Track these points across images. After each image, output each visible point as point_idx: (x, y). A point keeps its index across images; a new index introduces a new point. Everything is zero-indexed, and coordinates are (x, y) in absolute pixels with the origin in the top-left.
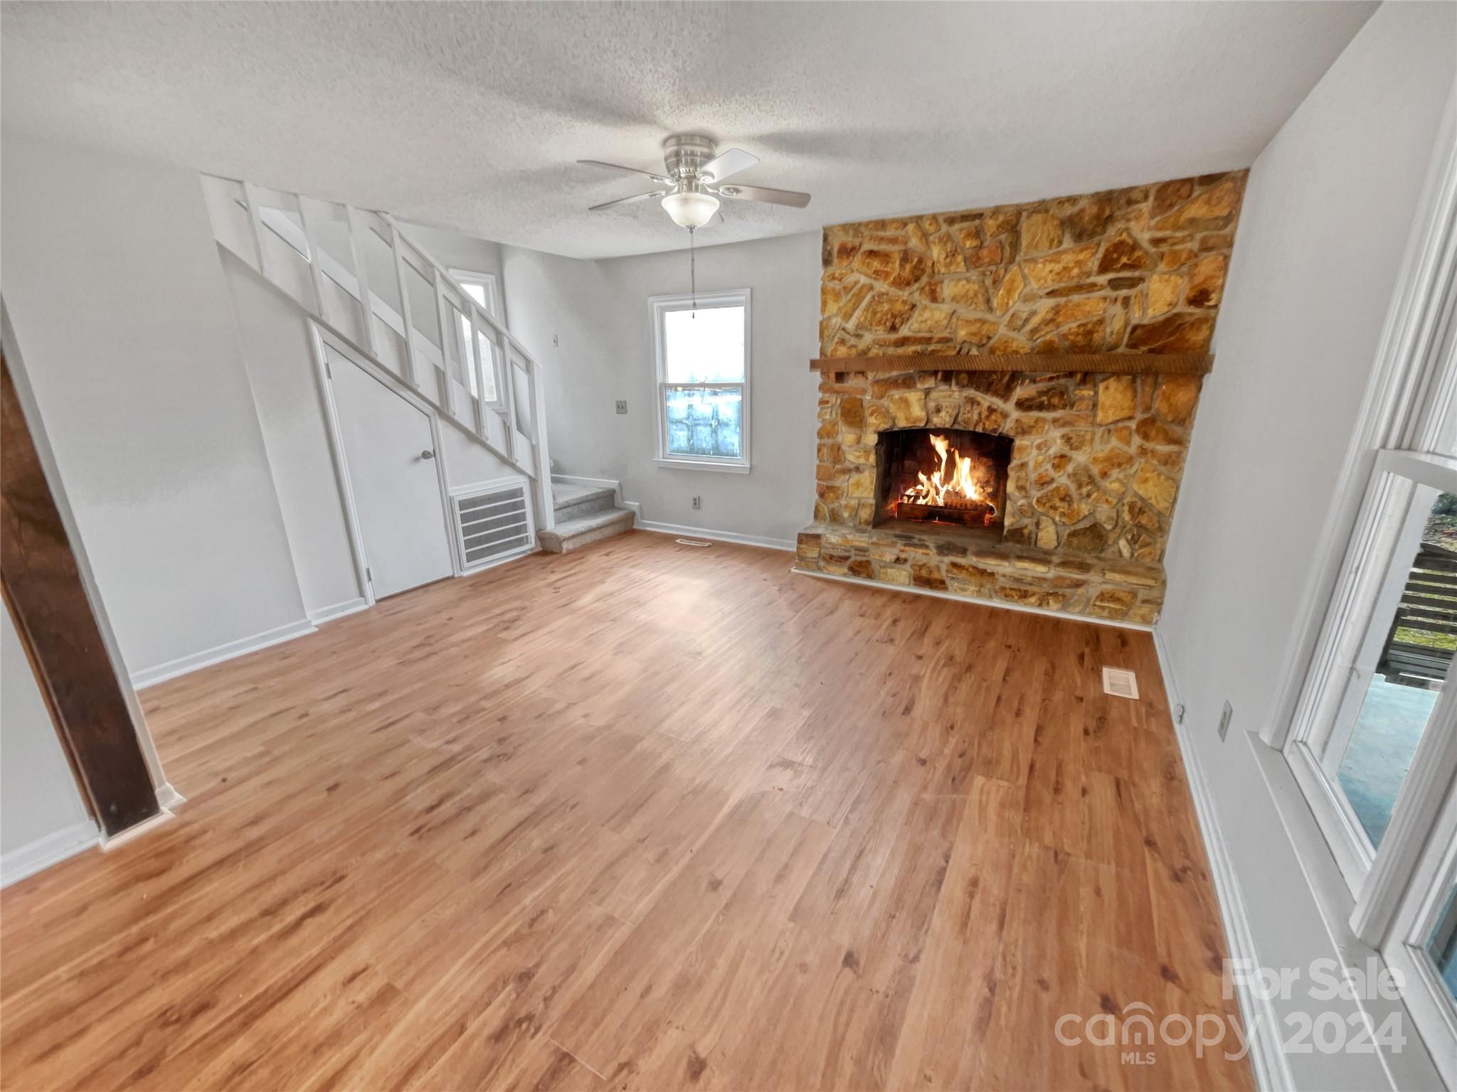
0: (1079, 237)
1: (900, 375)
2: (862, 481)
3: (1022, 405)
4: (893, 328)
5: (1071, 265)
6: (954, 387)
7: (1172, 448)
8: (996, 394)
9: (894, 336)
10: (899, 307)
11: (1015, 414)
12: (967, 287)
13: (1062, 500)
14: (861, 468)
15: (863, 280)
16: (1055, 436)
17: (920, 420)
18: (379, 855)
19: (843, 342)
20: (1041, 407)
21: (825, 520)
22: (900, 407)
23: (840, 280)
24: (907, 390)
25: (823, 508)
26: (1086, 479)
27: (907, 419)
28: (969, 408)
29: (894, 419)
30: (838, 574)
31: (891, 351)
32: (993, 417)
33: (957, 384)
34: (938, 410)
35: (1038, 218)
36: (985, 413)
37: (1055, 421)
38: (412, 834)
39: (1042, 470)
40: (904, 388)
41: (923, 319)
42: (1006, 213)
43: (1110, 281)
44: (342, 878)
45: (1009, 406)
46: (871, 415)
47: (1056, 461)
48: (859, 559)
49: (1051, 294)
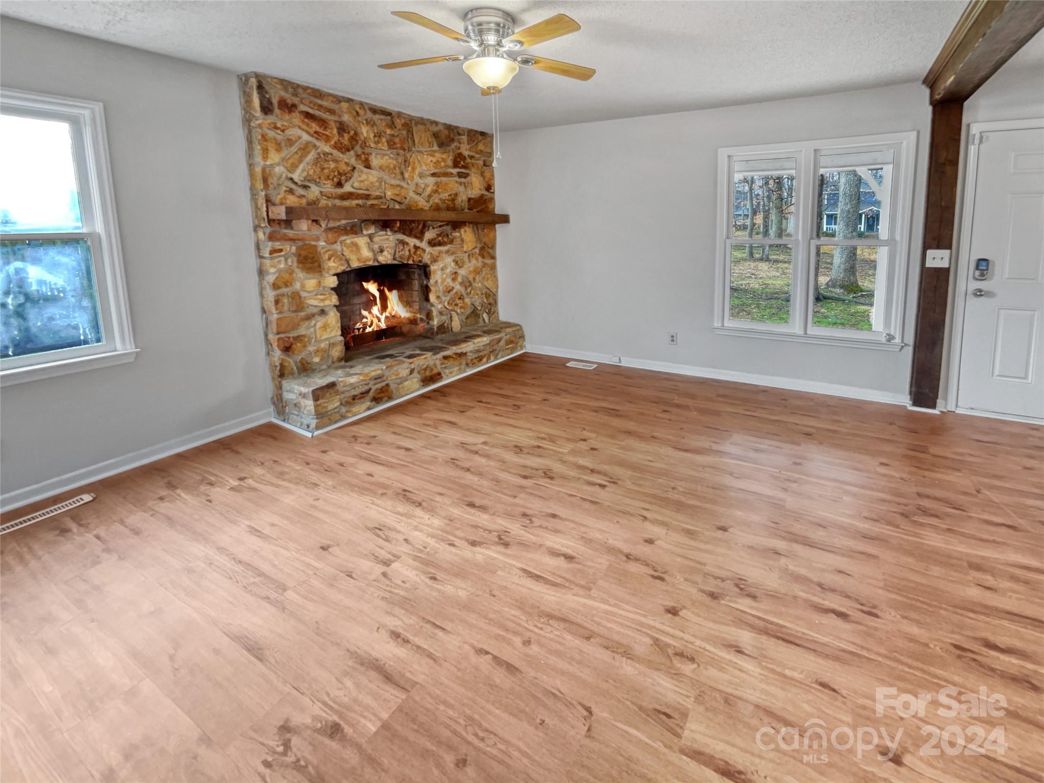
0: (441, 145)
1: (348, 223)
2: (329, 322)
3: (432, 243)
4: (340, 185)
5: (440, 160)
6: (389, 233)
7: (492, 261)
8: (416, 237)
9: (340, 191)
10: (343, 167)
11: (428, 249)
12: (389, 161)
13: (460, 299)
14: (326, 309)
15: (306, 137)
16: (449, 260)
17: (369, 260)
18: (915, 630)
19: (291, 191)
20: (440, 244)
21: (293, 374)
22: (352, 251)
23: (283, 131)
24: (354, 236)
25: (289, 363)
26: (467, 284)
27: (359, 260)
28: (402, 247)
29: (348, 261)
30: (362, 410)
31: (338, 202)
32: (418, 252)
33: (391, 230)
34: (382, 251)
35: (421, 127)
36: (413, 250)
37: (447, 252)
38: (877, 616)
39: (445, 283)
40: (353, 233)
41: (361, 179)
42: (405, 118)
43: (458, 173)
44: (957, 647)
45: (423, 245)
46: (329, 259)
47: (453, 276)
48: (379, 386)
49: (433, 175)
